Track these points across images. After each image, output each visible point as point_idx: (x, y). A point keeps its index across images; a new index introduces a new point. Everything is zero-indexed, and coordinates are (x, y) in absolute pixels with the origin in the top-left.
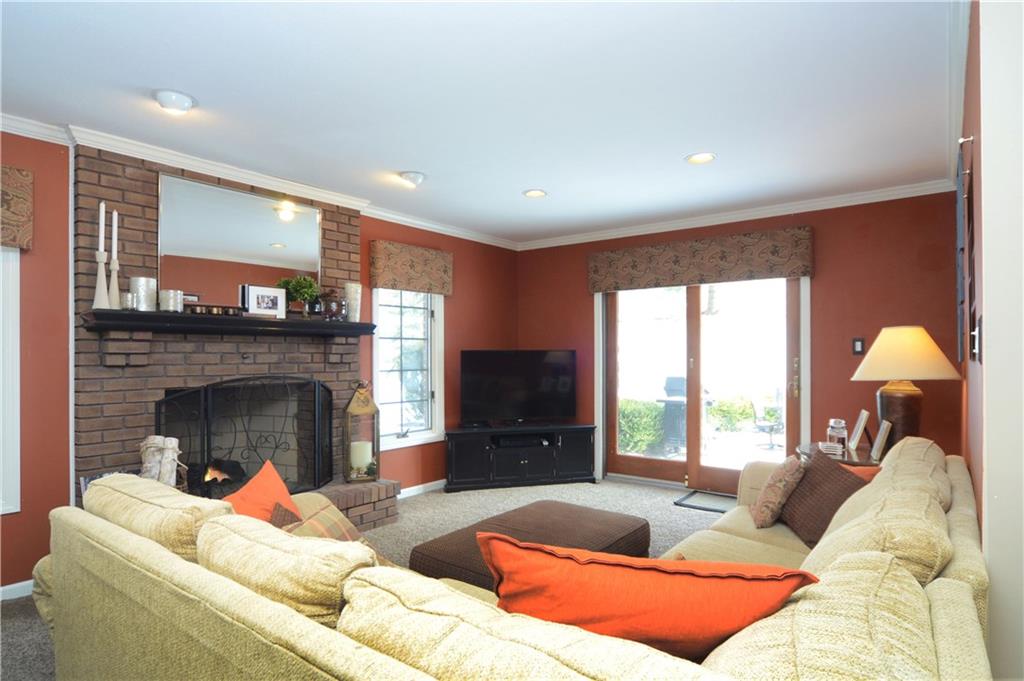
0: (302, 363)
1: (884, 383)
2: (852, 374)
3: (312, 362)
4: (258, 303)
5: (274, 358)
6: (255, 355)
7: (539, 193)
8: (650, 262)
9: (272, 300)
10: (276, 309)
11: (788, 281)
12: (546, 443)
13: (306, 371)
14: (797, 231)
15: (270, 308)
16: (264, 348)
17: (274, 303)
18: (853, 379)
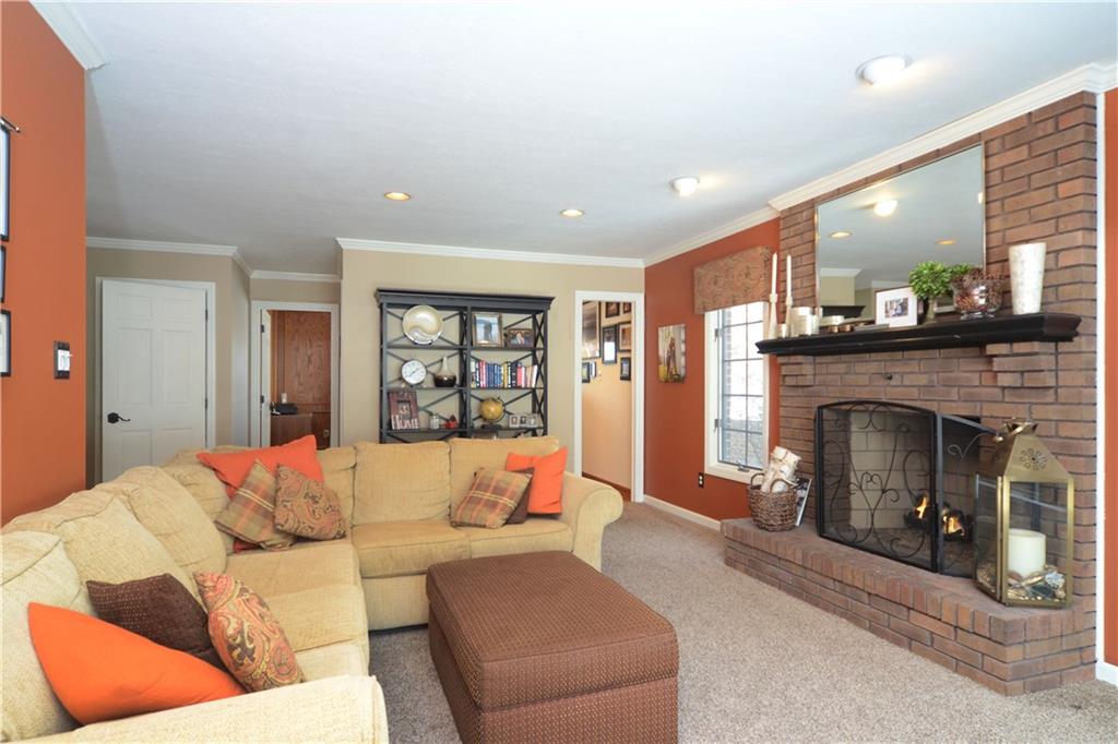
0: (962, 386)
3: (981, 386)
4: (887, 312)
5: (923, 380)
6: (902, 374)
9: (901, 305)
10: (906, 314)
13: (970, 399)
15: (899, 315)
16: (913, 366)
17: (904, 307)
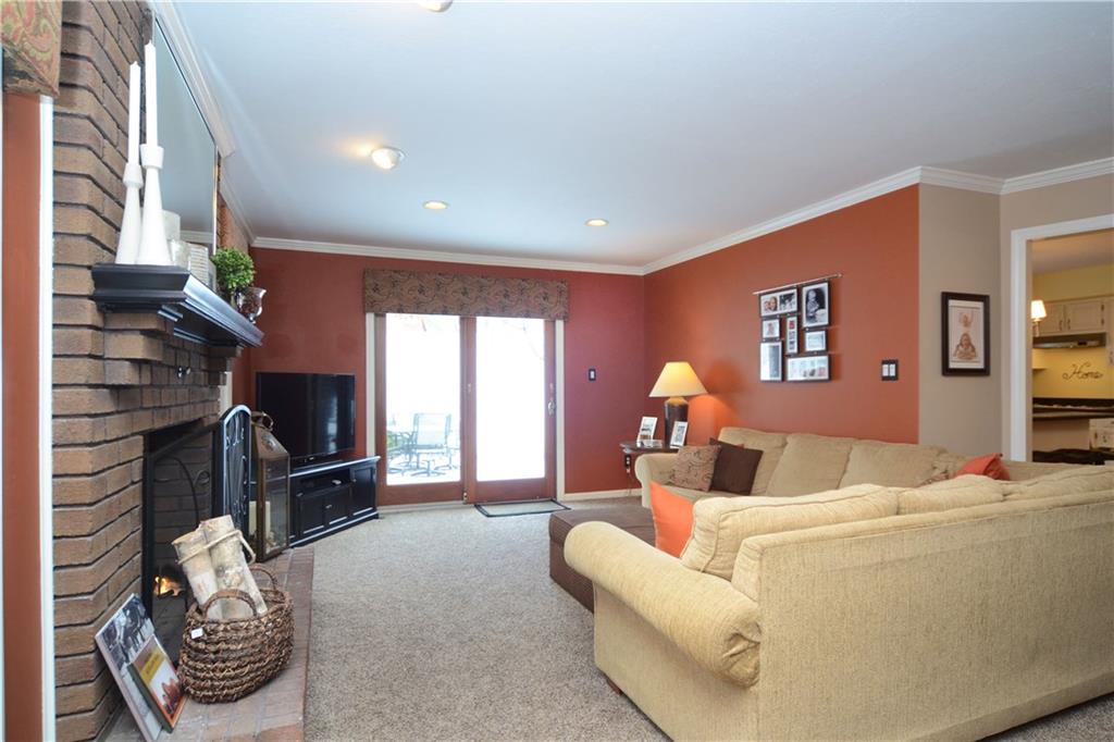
1: (668, 398)
2: (649, 393)
3: (204, 385)
7: (439, 206)
8: (439, 289)
11: (546, 322)
12: (338, 482)
14: (559, 284)
16: (187, 359)
18: (651, 395)
